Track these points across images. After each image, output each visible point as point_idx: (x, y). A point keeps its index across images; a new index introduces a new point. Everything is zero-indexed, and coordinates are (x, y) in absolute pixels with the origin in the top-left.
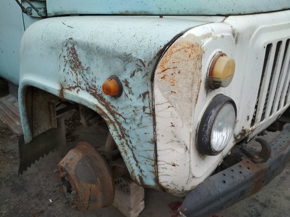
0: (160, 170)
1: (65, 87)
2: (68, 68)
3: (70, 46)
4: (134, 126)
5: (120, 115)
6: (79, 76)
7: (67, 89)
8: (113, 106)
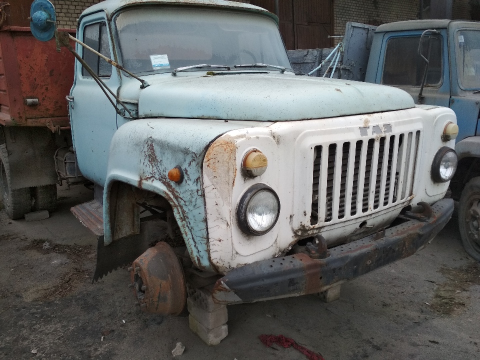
0: (211, 247)
1: (143, 178)
2: (147, 162)
3: (150, 143)
4: (191, 208)
5: (181, 199)
6: (155, 168)
7: (145, 179)
8: (177, 192)
